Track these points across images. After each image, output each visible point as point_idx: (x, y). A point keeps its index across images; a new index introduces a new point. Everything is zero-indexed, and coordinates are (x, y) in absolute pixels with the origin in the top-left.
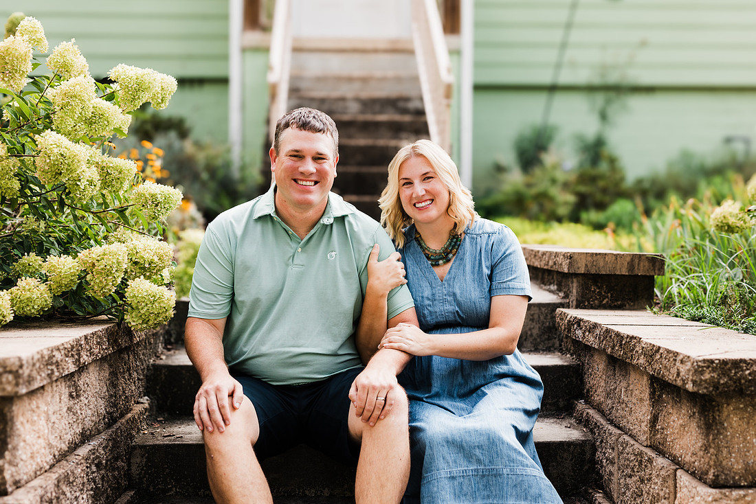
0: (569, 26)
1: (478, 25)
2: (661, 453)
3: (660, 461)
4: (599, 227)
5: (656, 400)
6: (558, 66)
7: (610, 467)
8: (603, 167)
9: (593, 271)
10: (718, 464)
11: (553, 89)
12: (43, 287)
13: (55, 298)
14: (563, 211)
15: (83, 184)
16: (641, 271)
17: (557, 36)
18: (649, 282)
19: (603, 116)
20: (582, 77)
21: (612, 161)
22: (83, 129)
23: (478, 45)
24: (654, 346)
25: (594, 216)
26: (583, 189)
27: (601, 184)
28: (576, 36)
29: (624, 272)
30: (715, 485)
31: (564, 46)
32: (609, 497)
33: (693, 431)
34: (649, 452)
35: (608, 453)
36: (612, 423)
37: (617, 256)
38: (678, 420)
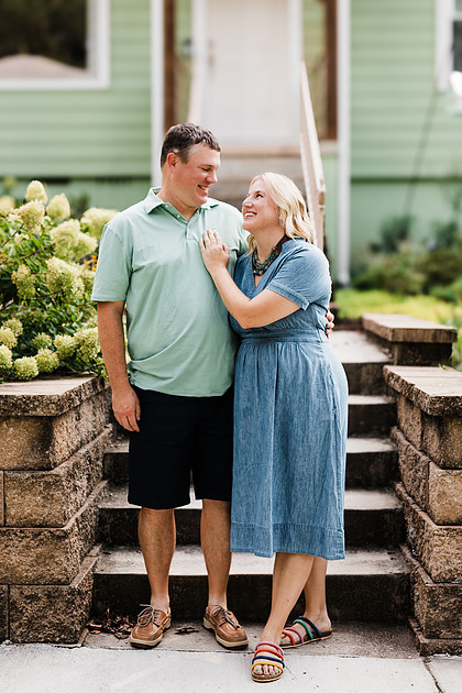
0: (427, 128)
1: (354, 128)
2: (425, 453)
3: (424, 458)
4: (448, 300)
5: (423, 423)
6: (419, 161)
7: (404, 466)
8: (455, 250)
9: (408, 340)
10: (445, 456)
11: (414, 181)
12: (55, 355)
13: (60, 360)
14: (416, 287)
15: (74, 290)
16: (442, 339)
17: (416, 136)
18: (449, 347)
19: (457, 205)
20: (440, 170)
23: (354, 145)
24: (418, 389)
25: (439, 290)
26: (434, 268)
27: (451, 264)
28: (434, 136)
29: (430, 341)
30: (443, 467)
31: (423, 145)
32: (404, 485)
33: (436, 438)
34: (420, 454)
35: (403, 457)
36: (407, 439)
37: (425, 330)
38: (431, 433)
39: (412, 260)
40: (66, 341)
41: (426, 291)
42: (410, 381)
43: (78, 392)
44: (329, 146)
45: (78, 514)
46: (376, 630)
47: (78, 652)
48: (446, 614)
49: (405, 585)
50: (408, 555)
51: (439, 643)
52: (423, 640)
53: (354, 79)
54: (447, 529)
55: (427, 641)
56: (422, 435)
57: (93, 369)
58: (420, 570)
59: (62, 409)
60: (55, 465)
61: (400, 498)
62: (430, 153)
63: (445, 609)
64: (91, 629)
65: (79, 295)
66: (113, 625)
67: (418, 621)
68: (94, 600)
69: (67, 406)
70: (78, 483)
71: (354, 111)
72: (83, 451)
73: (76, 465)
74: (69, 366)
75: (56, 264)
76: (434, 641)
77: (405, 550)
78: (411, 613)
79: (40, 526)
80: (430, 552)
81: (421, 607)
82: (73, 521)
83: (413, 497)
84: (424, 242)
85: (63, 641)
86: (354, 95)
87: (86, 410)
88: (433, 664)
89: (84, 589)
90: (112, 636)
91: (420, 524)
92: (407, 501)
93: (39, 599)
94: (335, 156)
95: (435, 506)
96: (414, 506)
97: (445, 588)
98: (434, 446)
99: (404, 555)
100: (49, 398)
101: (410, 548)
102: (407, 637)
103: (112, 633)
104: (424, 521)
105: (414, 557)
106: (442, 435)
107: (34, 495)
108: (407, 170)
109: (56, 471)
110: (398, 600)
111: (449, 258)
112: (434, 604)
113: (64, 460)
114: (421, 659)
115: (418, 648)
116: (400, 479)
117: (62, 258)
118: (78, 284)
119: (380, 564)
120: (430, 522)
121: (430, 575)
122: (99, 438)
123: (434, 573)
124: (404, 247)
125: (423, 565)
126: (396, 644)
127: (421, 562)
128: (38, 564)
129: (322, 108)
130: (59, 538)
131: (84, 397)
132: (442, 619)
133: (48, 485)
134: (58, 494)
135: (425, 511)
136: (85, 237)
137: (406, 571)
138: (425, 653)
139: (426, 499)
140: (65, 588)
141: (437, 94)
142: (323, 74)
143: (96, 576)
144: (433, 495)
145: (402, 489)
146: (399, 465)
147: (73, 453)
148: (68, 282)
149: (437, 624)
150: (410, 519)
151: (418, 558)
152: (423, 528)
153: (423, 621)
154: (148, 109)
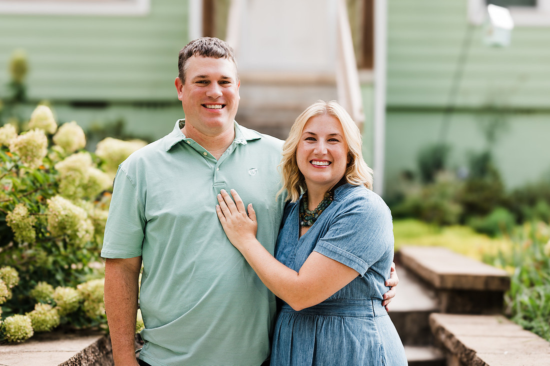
0: (463, 59)
1: (390, 58)
6: (454, 91)
8: (488, 180)
9: (458, 287)
11: (449, 110)
12: (54, 311)
14: (452, 218)
15: (80, 234)
16: (494, 286)
19: (491, 135)
20: (476, 100)
21: (496, 175)
22: (80, 192)
23: (391, 74)
24: (482, 361)
26: (470, 197)
28: (469, 67)
29: (482, 288)
31: (458, 76)
37: (476, 277)
39: (451, 191)
40: (68, 295)
41: (462, 221)
44: (366, 75)
53: (391, 10)
62: (465, 84)
65: (88, 238)
71: (390, 42)
75: (59, 205)
86: (390, 26)
94: (371, 85)
108: (442, 100)
118: (86, 226)
129: (359, 37)
136: (98, 173)
141: (471, 27)
142: (360, 3)
148: (73, 225)
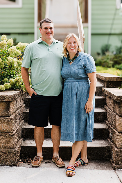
0: (114, 19)
1: (92, 19)
2: (115, 112)
5: (114, 104)
6: (111, 29)
9: (109, 80)
10: (121, 113)
11: (110, 34)
12: (9, 84)
14: (111, 65)
16: (119, 80)
17: (111, 22)
18: (121, 82)
20: (117, 32)
23: (92, 24)
24: (113, 94)
28: (115, 22)
29: (115, 81)
30: (120, 116)
31: (112, 24)
32: (108, 122)
33: (118, 108)
34: (113, 112)
35: (108, 114)
36: (109, 108)
37: (114, 77)
38: (116, 106)
39: (109, 57)
40: (12, 80)
41: (113, 66)
42: (110, 92)
43: (17, 95)
44: (85, 24)
45: (17, 129)
46: (101, 162)
47: (17, 168)
48: (121, 158)
49: (109, 150)
50: (110, 141)
51: (119, 166)
52: (114, 165)
53: (92, 5)
54: (121, 134)
55: (115, 165)
56: (114, 107)
57: (20, 88)
58: (113, 145)
59: (12, 99)
60: (11, 115)
61: (107, 125)
62: (114, 26)
63: (120, 156)
64: (20, 162)
65: (16, 67)
66: (26, 161)
67: (113, 160)
68: (21, 153)
69: (13, 98)
70: (17, 121)
71: (92, 15)
72: (18, 111)
73: (16, 115)
74: (13, 87)
76: (117, 165)
77: (109, 140)
78: (111, 158)
79: (6, 132)
80: (116, 140)
81: (114, 156)
82: (15, 131)
83: (111, 125)
84: (113, 52)
85: (13, 165)
86: (92, 10)
87: (18, 100)
88: (117, 172)
89: (19, 150)
90: (26, 164)
91: (113, 133)
92: (109, 126)
93: (6, 153)
94: (87, 27)
95: (118, 127)
96: (111, 127)
97: (121, 150)
98: (117, 110)
99: (109, 141)
100: (9, 96)
101: (110, 139)
102: (110, 164)
103: (26, 163)
104: (115, 132)
105: (111, 142)
106: (120, 107)
107: (5, 124)
108: (108, 32)
109: (11, 117)
110: (107, 154)
111: (119, 57)
112: (117, 155)
113: (13, 114)
114: (114, 170)
115: (113, 167)
116: (107, 120)
117: (11, 57)
118: (16, 64)
119: (102, 144)
120: (116, 132)
121: (116, 147)
122: (22, 108)
123: (118, 146)
124: (107, 54)
125: (114, 144)
126: (107, 166)
127: (113, 143)
128: (6, 143)
129: (83, 13)
130: (12, 136)
131: (18, 96)
132: (119, 159)
133: (8, 121)
134: (11, 123)
135: (115, 129)
136: (18, 51)
137: (109, 146)
138: (115, 169)
139: (115, 125)
140: (13, 150)
141: (117, 9)
142: (84, 4)
143: (22, 147)
144: (117, 124)
145: (108, 123)
146: (107, 116)
147: (15, 112)
148: (13, 63)
149: (118, 161)
150: (110, 131)
151: (113, 142)
152: (114, 133)
153: (114, 160)
154: (33, 13)
